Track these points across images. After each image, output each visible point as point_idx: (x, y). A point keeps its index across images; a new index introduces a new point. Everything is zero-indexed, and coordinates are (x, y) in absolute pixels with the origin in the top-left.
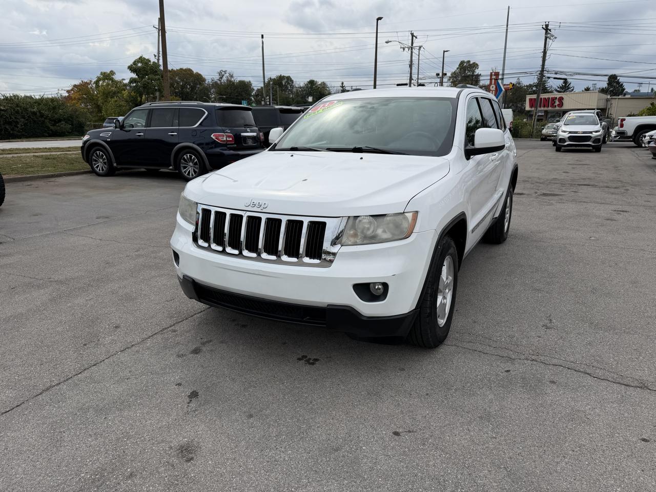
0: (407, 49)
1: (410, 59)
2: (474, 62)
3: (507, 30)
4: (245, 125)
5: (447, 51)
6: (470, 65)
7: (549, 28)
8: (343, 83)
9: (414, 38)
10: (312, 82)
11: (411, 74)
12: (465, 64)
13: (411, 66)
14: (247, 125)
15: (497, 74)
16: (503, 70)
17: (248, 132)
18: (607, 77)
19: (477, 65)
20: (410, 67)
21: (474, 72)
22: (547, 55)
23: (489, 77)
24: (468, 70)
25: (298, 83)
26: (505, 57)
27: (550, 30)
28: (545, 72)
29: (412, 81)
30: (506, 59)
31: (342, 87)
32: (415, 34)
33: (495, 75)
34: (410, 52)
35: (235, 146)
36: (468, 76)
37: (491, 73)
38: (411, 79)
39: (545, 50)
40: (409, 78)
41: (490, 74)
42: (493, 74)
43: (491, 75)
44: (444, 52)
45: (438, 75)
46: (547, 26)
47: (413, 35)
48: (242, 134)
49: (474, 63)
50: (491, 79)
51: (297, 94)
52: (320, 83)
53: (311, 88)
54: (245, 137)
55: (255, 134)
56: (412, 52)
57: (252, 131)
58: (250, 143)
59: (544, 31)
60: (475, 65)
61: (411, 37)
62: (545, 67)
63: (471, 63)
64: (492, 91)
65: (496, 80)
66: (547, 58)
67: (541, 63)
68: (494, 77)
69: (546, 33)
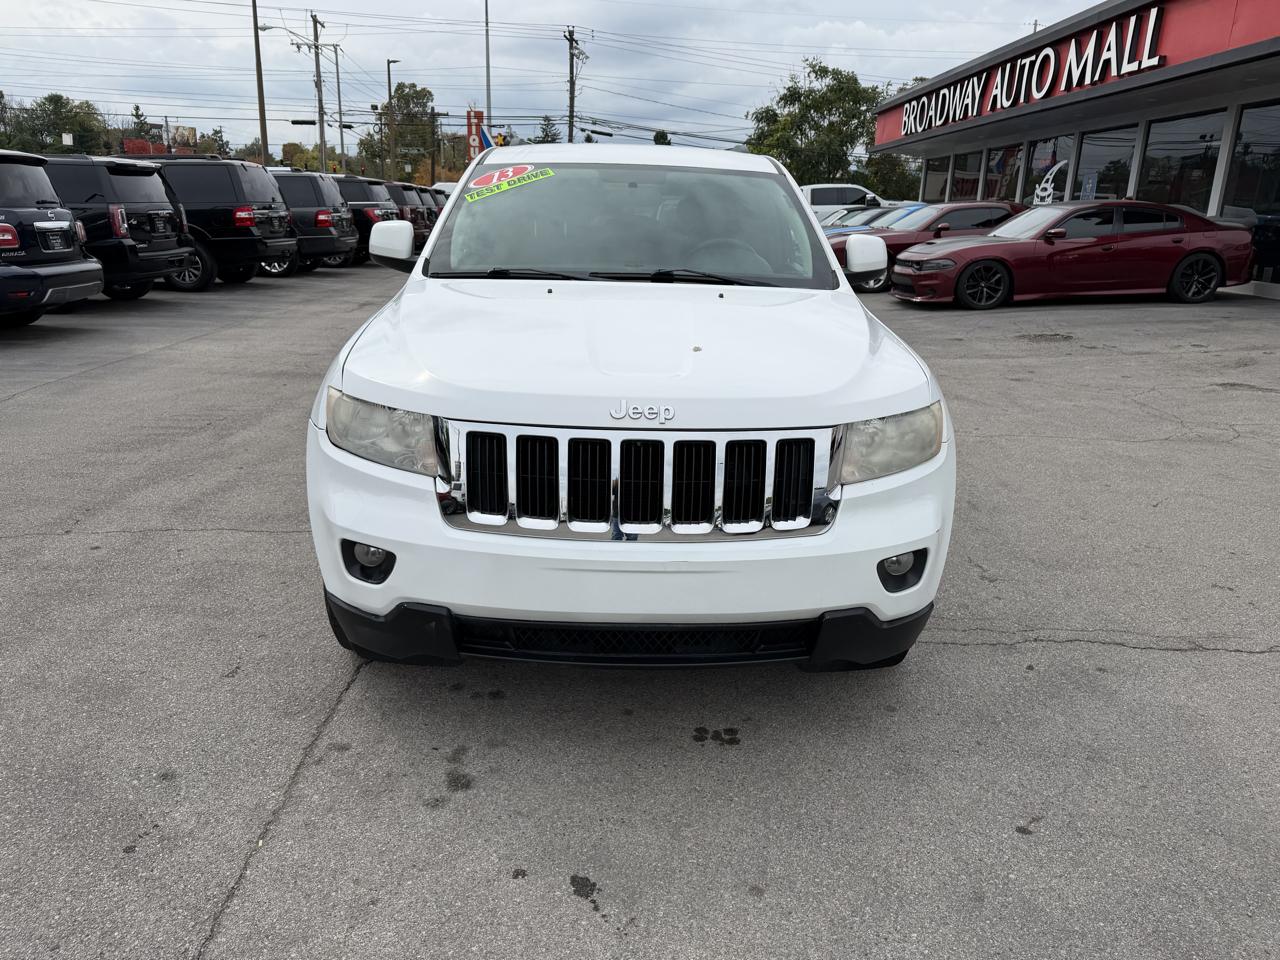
0: (305, 49)
1: (314, 70)
2: (423, 87)
3: (487, 31)
4: (38, 203)
5: (394, 62)
6: (416, 92)
7: (576, 37)
8: (137, 108)
9: (318, 25)
10: (56, 100)
11: (320, 101)
12: (407, 90)
13: (318, 84)
14: (44, 202)
15: (479, 116)
16: (489, 108)
17: (50, 220)
18: (654, 133)
19: (430, 93)
20: (316, 86)
21: (425, 105)
22: (577, 87)
23: (465, 121)
24: (414, 103)
25: (18, 99)
26: (488, 85)
27: (576, 42)
28: (575, 119)
29: (325, 118)
30: (491, 88)
31: (138, 116)
32: (319, 18)
33: (475, 117)
34: (313, 56)
35: (23, 254)
36: (415, 115)
37: (469, 113)
38: (322, 112)
39: (572, 78)
40: (317, 110)
41: (466, 114)
42: (472, 114)
43: (469, 117)
44: (389, 62)
45: (374, 107)
46: (571, 33)
47: (315, 21)
48: (37, 224)
49: (424, 89)
50: (469, 125)
51: (19, 125)
52: (77, 103)
53: (56, 112)
54: (45, 232)
55: (65, 224)
56: (317, 55)
57: (58, 218)
58: (58, 247)
59: (568, 43)
60: (425, 95)
61: (311, 24)
62: (575, 109)
63: (418, 89)
64: (474, 147)
65: (478, 126)
66: (576, 93)
67: (568, 102)
68: (474, 121)
69: (571, 47)
